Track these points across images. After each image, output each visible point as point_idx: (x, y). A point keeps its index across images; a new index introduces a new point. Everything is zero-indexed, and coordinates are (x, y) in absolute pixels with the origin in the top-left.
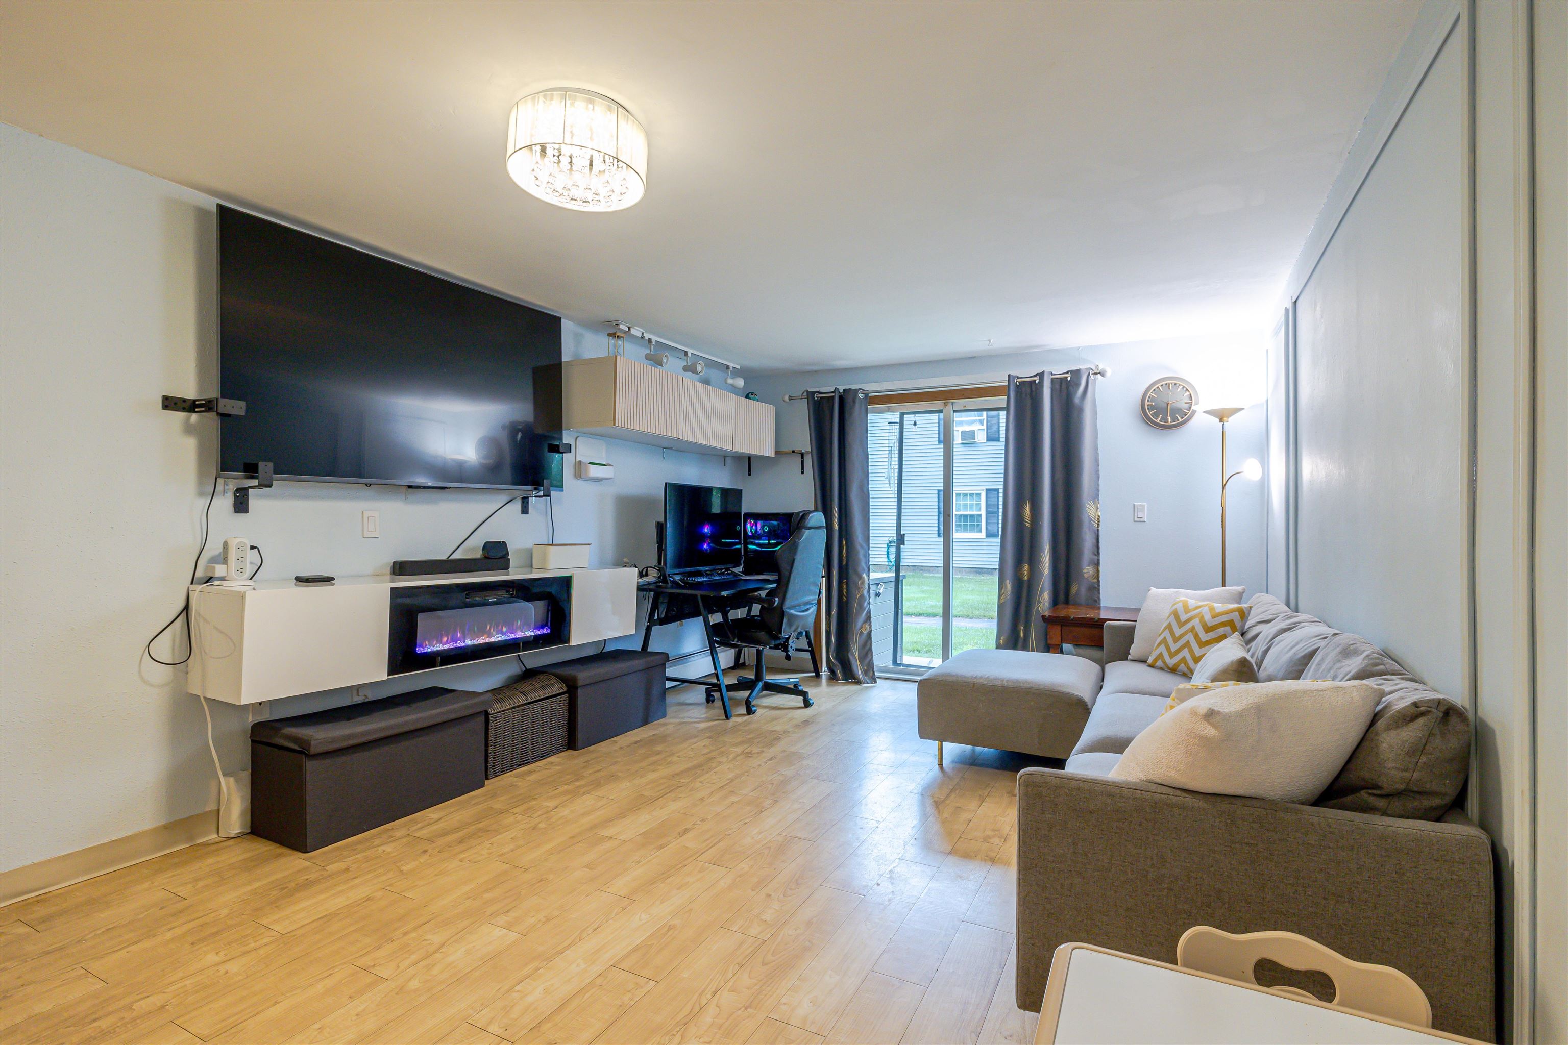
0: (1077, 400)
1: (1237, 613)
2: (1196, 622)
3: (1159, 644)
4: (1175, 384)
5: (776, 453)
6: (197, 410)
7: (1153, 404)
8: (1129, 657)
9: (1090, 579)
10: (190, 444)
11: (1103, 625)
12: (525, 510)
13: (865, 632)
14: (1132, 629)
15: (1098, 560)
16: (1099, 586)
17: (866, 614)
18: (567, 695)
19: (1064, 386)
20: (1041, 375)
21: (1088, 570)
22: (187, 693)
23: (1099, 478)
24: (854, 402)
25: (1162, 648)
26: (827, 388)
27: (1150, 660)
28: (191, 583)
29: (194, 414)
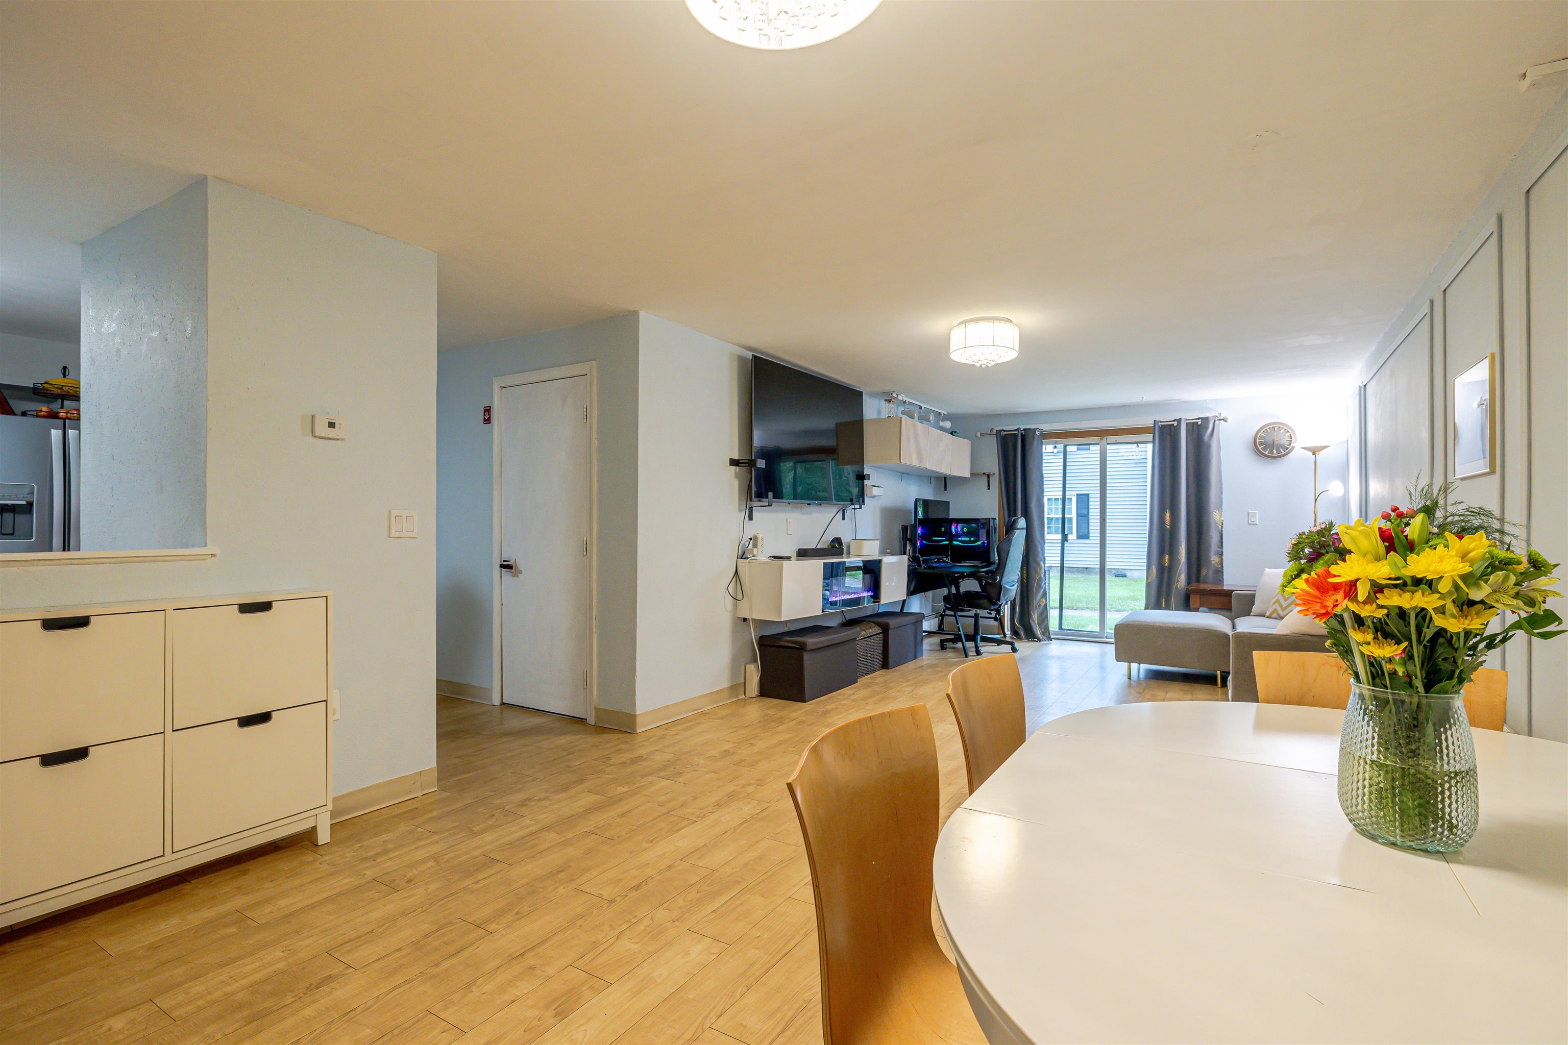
0: (1206, 438)
3: (1274, 603)
4: (1279, 427)
5: (972, 474)
6: (740, 465)
7: (1263, 441)
8: (1252, 614)
9: (1216, 565)
10: (736, 483)
11: (1231, 594)
12: (844, 519)
13: (1043, 605)
14: (1253, 596)
15: (1222, 552)
16: (1223, 570)
17: (1043, 592)
18: (882, 635)
19: (1195, 428)
20: (1179, 421)
21: (1214, 559)
22: (739, 618)
23: (1222, 493)
24: (1033, 438)
25: (1277, 606)
26: (1010, 426)
27: (1268, 614)
28: (738, 558)
29: (738, 467)
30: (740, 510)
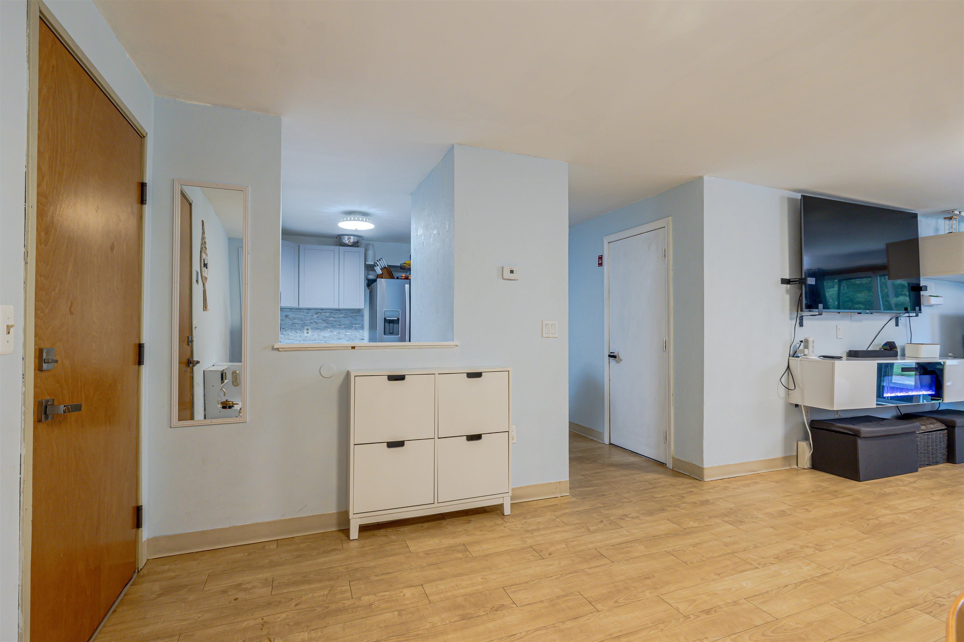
6: (791, 283)
10: (787, 297)
12: (897, 325)
18: (946, 431)
28: (789, 357)
29: (789, 285)
30: (791, 319)
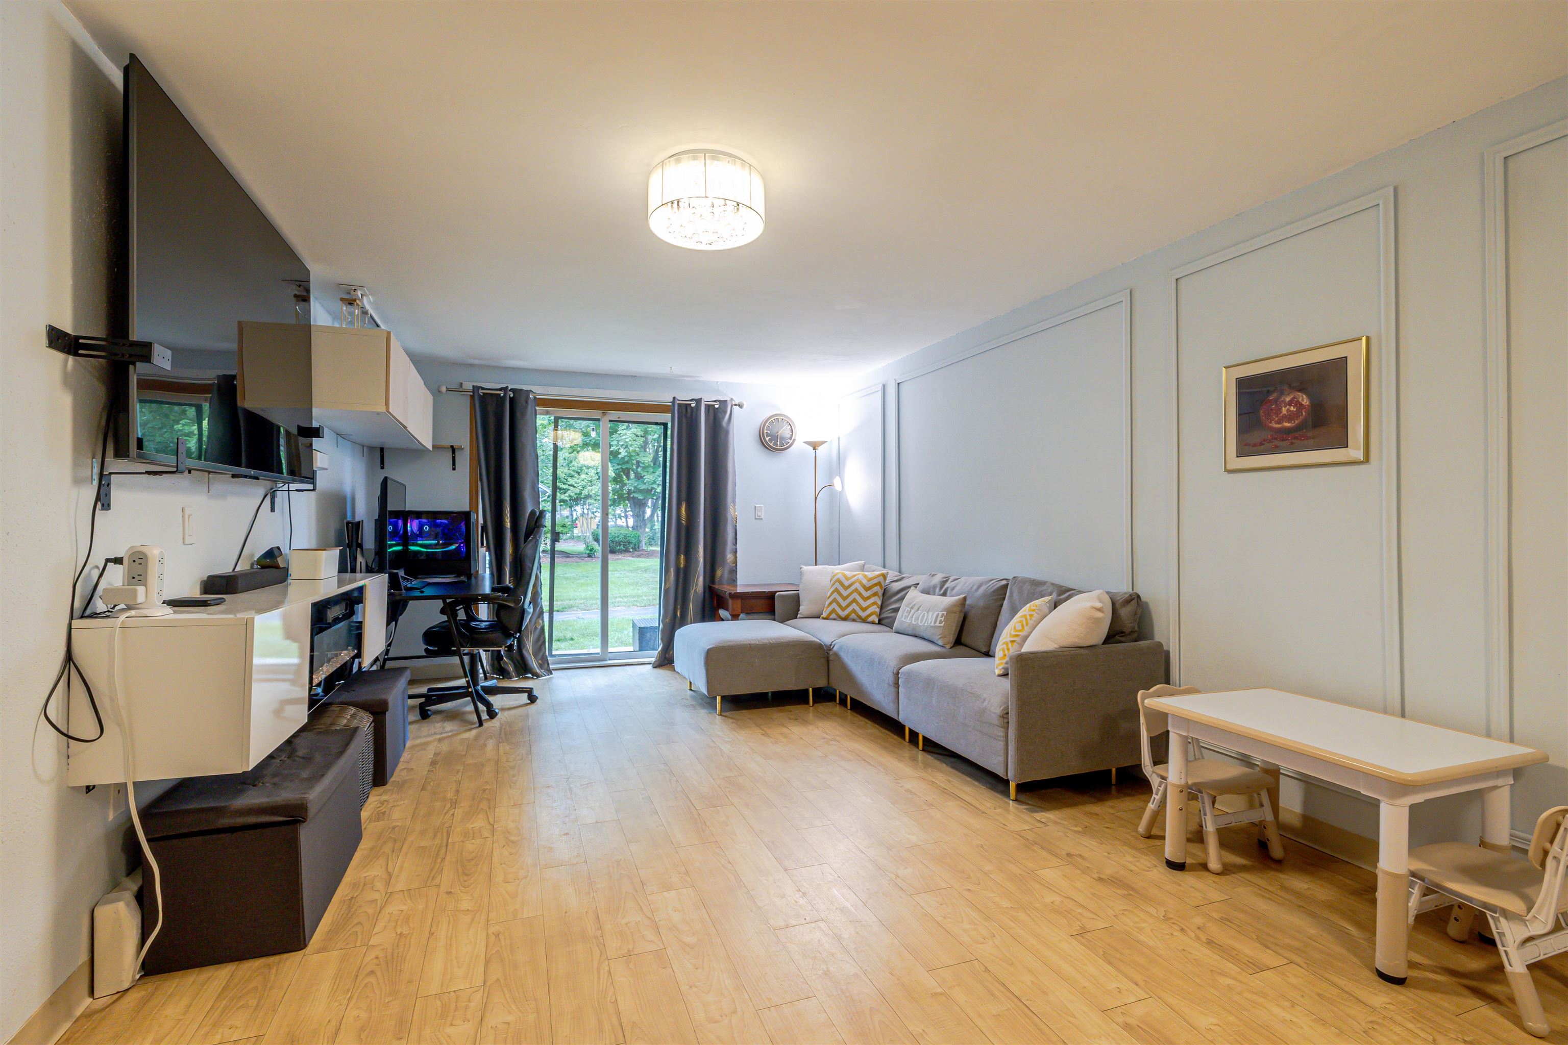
0: (724, 423)
1: (881, 577)
2: (857, 585)
3: (830, 604)
4: (783, 419)
5: (434, 447)
7: (769, 432)
8: (799, 616)
9: (731, 564)
11: (774, 596)
12: (273, 510)
13: (539, 627)
14: (797, 598)
15: (736, 549)
16: (736, 569)
17: (539, 610)
18: (374, 731)
19: (711, 411)
20: (699, 401)
21: (729, 557)
22: (74, 788)
23: (736, 485)
24: (527, 402)
25: (834, 606)
26: (492, 384)
27: (824, 615)
28: (72, 618)
30: (77, 481)
